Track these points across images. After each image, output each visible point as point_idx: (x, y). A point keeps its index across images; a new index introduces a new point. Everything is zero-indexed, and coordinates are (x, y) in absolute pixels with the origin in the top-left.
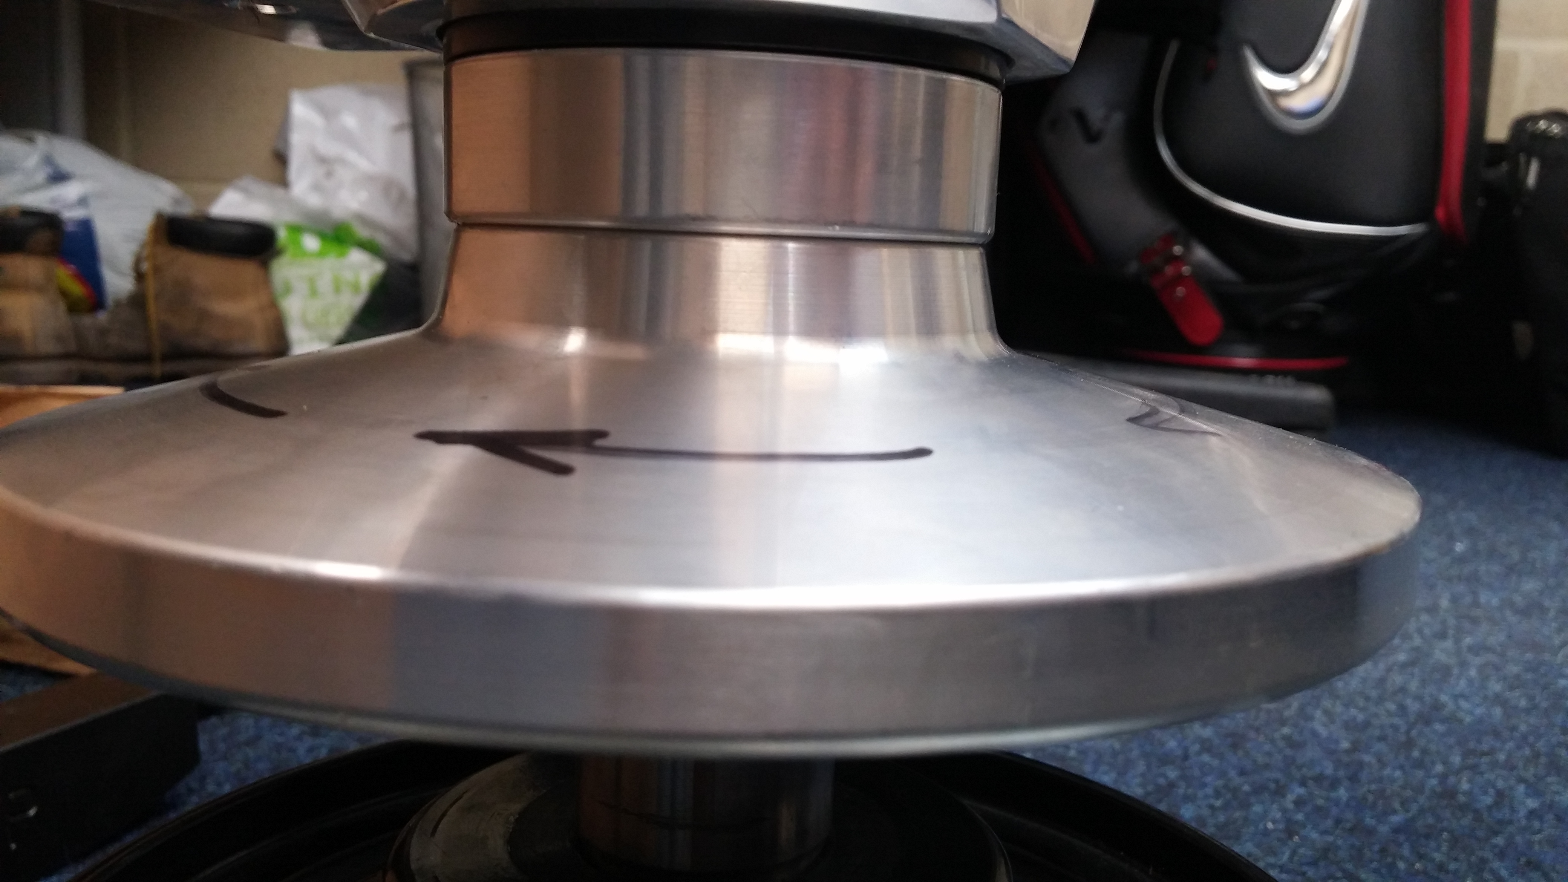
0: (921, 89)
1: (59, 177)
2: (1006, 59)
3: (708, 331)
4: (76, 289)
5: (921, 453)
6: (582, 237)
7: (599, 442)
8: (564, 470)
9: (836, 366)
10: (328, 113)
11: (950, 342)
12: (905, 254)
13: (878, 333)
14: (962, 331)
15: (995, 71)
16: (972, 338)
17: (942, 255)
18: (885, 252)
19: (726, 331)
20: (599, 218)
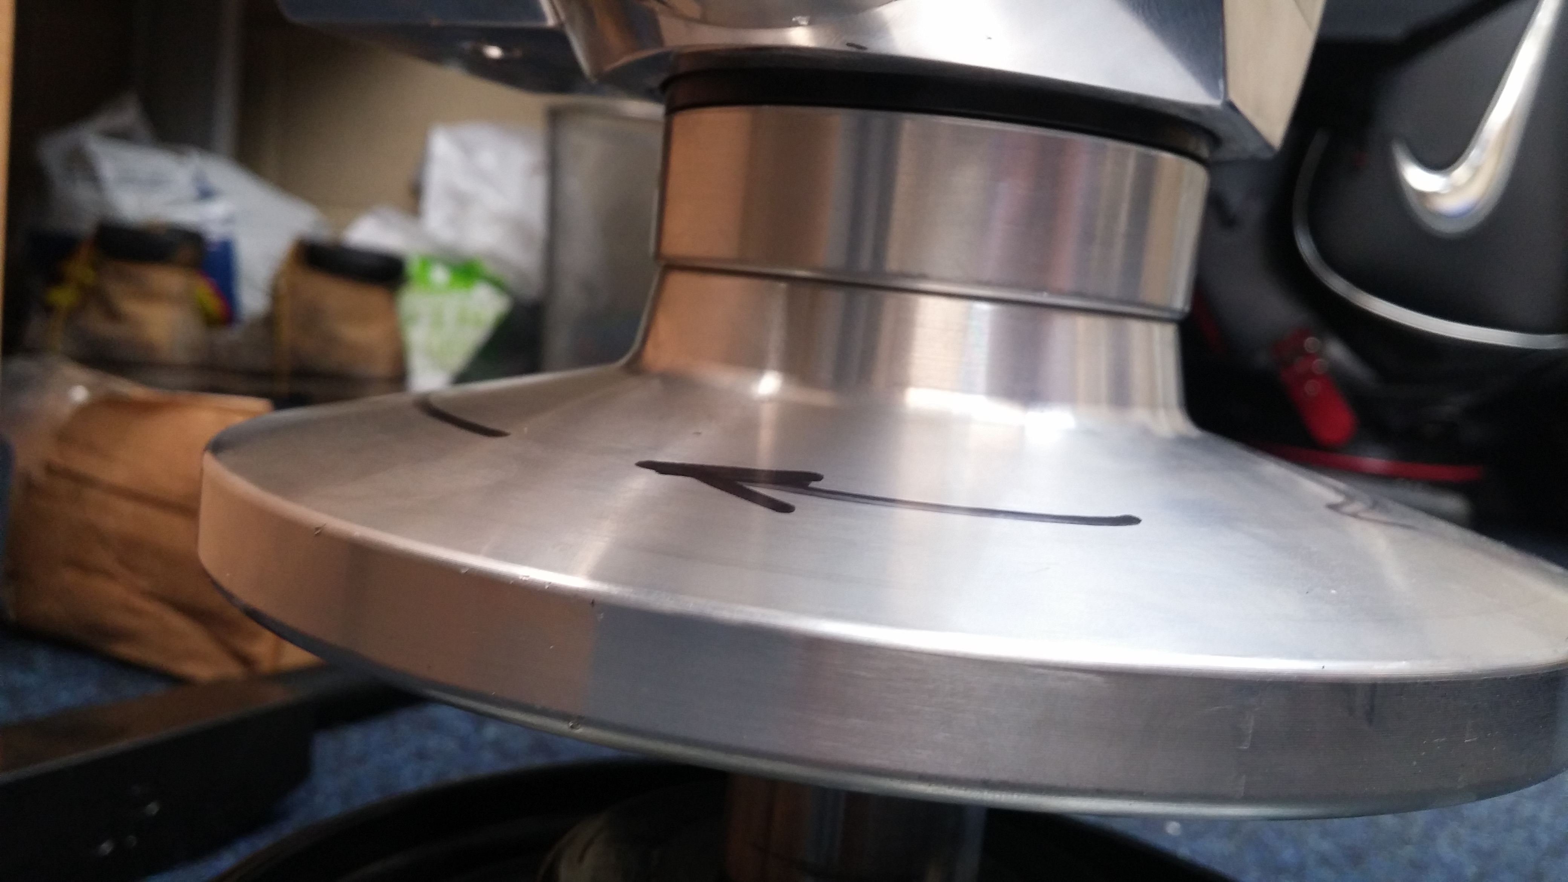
0: (1131, 165)
1: (206, 194)
2: (1215, 139)
3: (900, 383)
4: (213, 304)
5: (1129, 520)
6: (783, 285)
7: (814, 484)
8: (785, 508)
9: (1022, 429)
10: (468, 150)
11: (1140, 415)
12: (1102, 324)
13: (1069, 398)
14: (1152, 405)
15: (1204, 152)
16: (1161, 413)
17: (1137, 328)
18: (1082, 322)
19: (917, 386)
20: (801, 267)
